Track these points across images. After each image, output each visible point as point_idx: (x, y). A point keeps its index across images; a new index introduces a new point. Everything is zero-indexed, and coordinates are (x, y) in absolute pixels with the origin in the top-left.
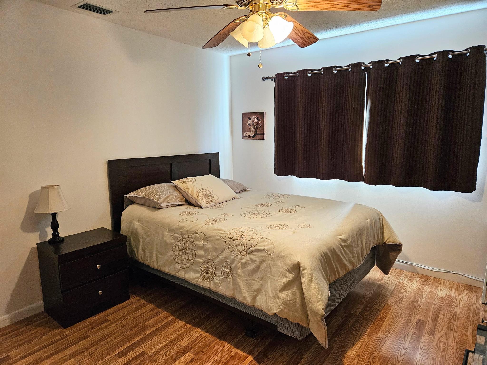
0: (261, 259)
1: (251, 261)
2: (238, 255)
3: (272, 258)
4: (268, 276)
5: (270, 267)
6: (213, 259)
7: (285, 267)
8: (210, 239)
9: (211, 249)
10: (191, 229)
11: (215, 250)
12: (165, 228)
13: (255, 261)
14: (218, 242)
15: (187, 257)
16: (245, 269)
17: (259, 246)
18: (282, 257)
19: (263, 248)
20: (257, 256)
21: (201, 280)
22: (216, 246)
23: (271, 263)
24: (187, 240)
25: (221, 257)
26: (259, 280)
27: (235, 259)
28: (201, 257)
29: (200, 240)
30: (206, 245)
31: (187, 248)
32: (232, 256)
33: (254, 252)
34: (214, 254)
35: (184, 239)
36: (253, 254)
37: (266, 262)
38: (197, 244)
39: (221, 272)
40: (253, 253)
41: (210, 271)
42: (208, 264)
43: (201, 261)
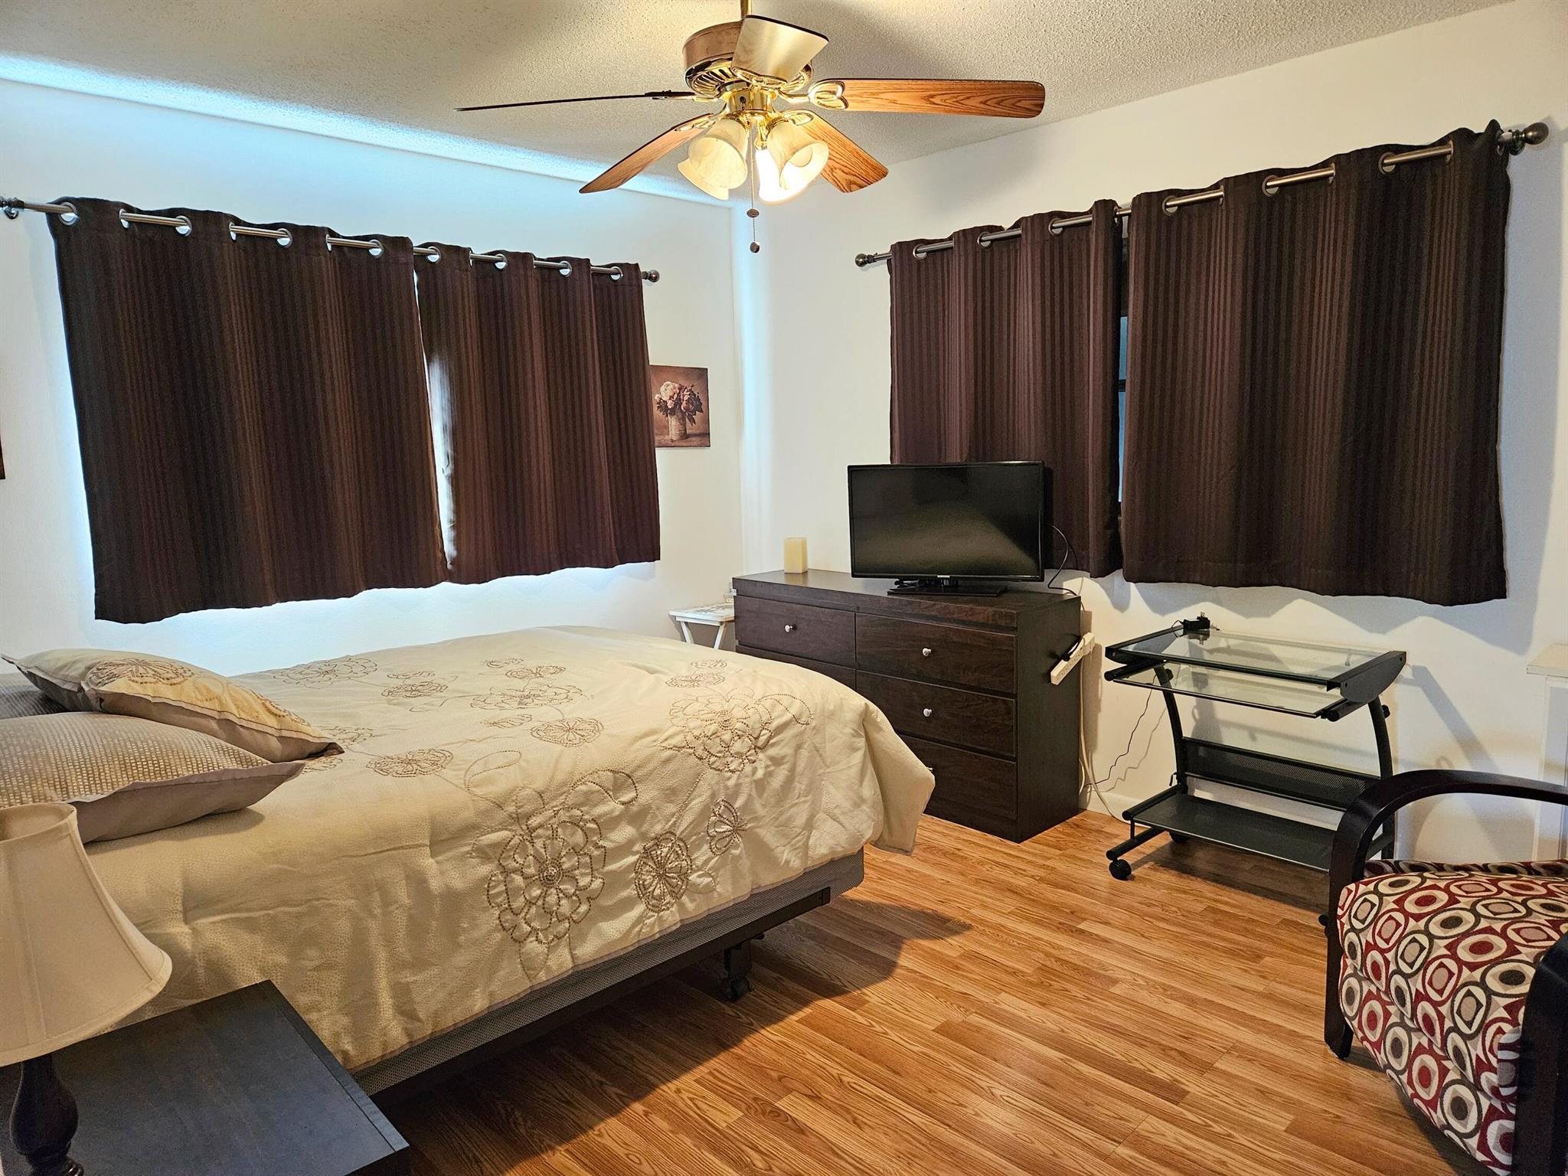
0: (794, 744)
1: (774, 765)
2: (743, 769)
3: (814, 728)
4: (819, 775)
5: (818, 751)
6: (671, 826)
7: (848, 730)
8: (639, 773)
9: (657, 802)
10: (552, 779)
11: (671, 794)
12: (410, 847)
13: (783, 757)
14: (671, 766)
15: (568, 887)
16: (765, 795)
17: (778, 717)
18: (832, 715)
19: (788, 716)
20: (782, 744)
21: (652, 919)
22: (670, 783)
23: (817, 740)
24: (555, 826)
25: (697, 804)
26: (803, 799)
27: (741, 781)
28: (625, 849)
29: (606, 797)
30: (635, 799)
31: (563, 854)
32: (729, 778)
33: (774, 736)
34: (672, 808)
35: (540, 831)
36: (773, 745)
37: (806, 746)
38: (600, 816)
39: (706, 847)
40: (771, 742)
41: (670, 869)
42: (659, 852)
43: (632, 859)
